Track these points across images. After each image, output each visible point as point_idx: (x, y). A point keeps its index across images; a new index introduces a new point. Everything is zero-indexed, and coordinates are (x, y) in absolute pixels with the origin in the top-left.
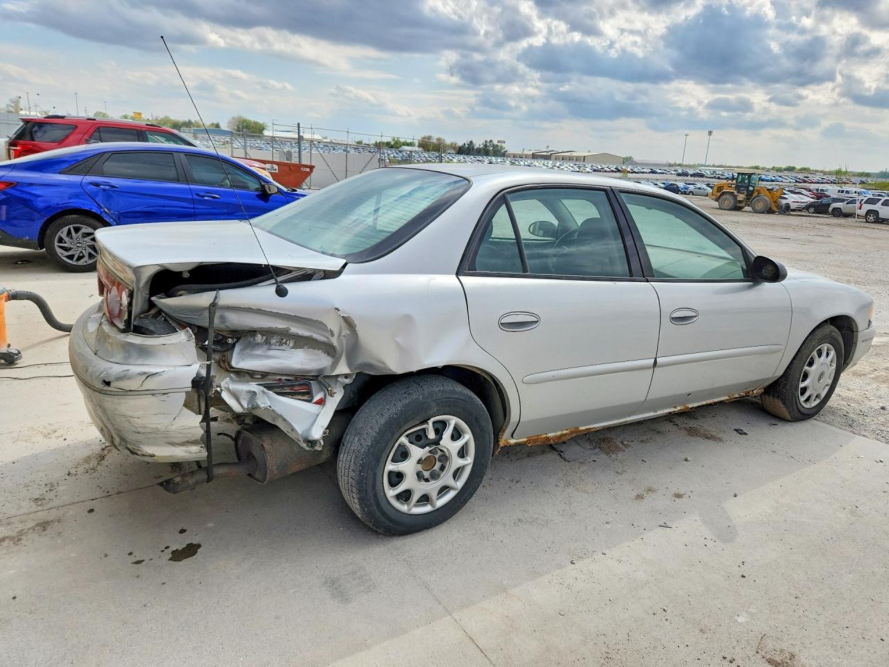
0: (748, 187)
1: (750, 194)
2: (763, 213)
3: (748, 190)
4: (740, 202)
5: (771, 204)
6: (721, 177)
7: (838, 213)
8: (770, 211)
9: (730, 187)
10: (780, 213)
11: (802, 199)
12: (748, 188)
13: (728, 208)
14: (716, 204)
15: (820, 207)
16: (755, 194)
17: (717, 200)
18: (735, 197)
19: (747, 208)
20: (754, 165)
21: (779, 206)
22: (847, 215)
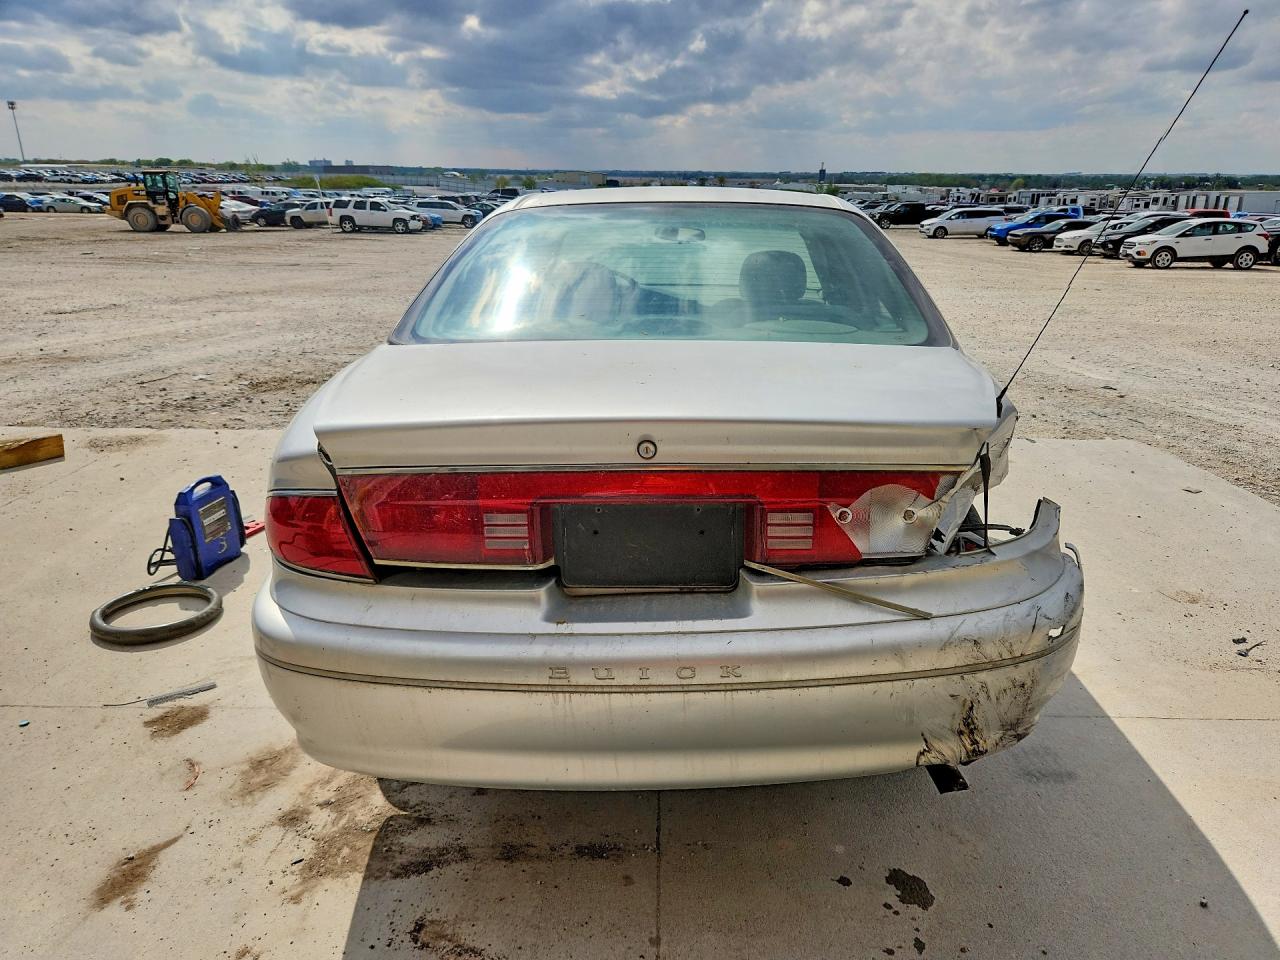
0: (165, 193)
1: (173, 205)
2: (204, 232)
3: (168, 199)
4: (163, 218)
5: (212, 218)
6: (73, 179)
7: (298, 224)
8: (214, 229)
9: (138, 194)
10: (229, 230)
11: (241, 207)
12: (168, 196)
13: (147, 229)
14: (125, 224)
15: (272, 218)
16: (182, 203)
17: (124, 216)
18: (152, 211)
19: (173, 227)
20: (108, 158)
21: (223, 220)
22: (309, 226)
